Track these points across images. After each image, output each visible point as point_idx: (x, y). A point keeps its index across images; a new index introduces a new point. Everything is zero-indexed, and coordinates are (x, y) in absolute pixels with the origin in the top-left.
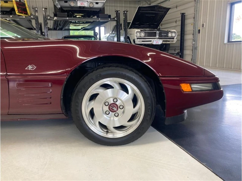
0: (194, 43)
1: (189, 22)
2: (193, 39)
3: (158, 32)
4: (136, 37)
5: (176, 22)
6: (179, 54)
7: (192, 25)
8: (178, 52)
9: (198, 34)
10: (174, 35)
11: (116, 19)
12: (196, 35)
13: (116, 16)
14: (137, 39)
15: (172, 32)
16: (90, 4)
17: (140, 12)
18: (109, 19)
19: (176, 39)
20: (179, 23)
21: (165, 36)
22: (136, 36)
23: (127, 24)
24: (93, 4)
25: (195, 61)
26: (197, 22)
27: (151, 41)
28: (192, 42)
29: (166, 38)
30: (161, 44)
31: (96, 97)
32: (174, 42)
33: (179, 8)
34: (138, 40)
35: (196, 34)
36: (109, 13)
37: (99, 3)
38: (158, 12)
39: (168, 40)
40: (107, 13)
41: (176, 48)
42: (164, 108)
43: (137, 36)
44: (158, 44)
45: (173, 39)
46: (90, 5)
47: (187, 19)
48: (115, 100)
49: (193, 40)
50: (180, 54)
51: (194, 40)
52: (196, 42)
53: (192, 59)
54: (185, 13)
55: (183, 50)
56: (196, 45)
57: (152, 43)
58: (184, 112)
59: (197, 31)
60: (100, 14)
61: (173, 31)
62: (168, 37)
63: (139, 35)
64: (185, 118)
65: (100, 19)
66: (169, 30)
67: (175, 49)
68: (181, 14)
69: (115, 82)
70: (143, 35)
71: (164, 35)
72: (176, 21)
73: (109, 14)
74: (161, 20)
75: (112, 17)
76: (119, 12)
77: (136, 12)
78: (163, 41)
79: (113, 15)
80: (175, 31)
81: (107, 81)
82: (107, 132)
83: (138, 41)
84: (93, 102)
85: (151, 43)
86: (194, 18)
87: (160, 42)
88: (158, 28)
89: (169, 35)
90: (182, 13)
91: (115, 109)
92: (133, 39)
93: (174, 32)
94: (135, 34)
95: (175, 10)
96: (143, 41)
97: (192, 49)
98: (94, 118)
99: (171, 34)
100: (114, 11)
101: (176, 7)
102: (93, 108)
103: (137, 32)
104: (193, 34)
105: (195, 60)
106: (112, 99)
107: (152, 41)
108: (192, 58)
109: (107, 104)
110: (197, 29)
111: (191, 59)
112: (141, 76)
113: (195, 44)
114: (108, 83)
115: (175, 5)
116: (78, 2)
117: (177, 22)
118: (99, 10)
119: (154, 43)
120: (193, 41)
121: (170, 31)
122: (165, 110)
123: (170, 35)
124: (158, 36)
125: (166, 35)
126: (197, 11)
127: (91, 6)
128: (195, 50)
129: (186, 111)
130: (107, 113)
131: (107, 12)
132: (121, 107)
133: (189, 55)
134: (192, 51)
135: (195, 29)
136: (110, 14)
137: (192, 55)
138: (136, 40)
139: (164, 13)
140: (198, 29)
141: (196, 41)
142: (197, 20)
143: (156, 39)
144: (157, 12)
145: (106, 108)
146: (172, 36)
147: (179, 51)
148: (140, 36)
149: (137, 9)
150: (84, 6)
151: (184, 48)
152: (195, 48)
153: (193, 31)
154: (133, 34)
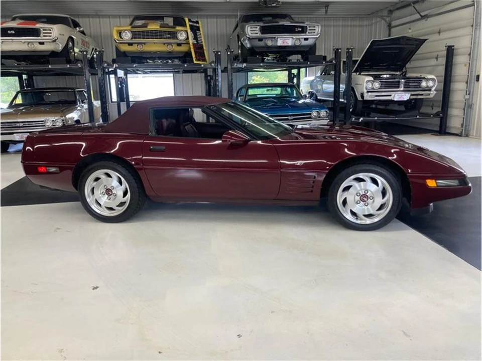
0: (467, 97)
1: (461, 61)
2: (467, 91)
3: (403, 80)
4: (366, 89)
5: (437, 58)
6: (438, 115)
7: (465, 65)
8: (438, 112)
9: (476, 82)
10: (431, 84)
11: (334, 61)
12: (473, 84)
13: (334, 57)
14: (368, 92)
15: (428, 80)
16: (296, 40)
17: (374, 47)
18: (324, 63)
19: (435, 90)
20: (443, 61)
21: (415, 86)
22: (366, 87)
23: (351, 62)
24: (299, 40)
25: (469, 128)
26: (475, 61)
27: (390, 95)
28: (464, 96)
29: (417, 89)
30: (408, 100)
31: (349, 189)
32: (431, 96)
33: (443, 35)
34: (370, 94)
35: (473, 81)
36: (323, 52)
37: (309, 39)
38: (405, 46)
39: (421, 93)
40: (320, 54)
41: (435, 104)
42: (409, 201)
43: (368, 87)
44: (402, 100)
45: (430, 90)
46: (296, 42)
47: (456, 55)
48: (366, 192)
49: (465, 92)
50: (441, 115)
51: (468, 93)
52: (471, 97)
53: (462, 125)
54: (453, 46)
55: (448, 108)
56: (471, 100)
57: (393, 99)
58: (429, 205)
59: (474, 77)
60: (310, 56)
61: (430, 77)
62: (420, 87)
63: (370, 86)
64: (430, 211)
65: (309, 63)
66: (423, 76)
67: (433, 105)
68: (446, 47)
69: (367, 176)
70: (377, 85)
71: (414, 84)
72: (438, 56)
73: (323, 55)
74: (410, 57)
75: (328, 59)
76: (340, 51)
77: (368, 49)
78: (412, 95)
79: (330, 56)
80: (433, 77)
81: (361, 175)
82: (357, 219)
83: (368, 97)
84: (346, 193)
85: (390, 99)
86: (470, 55)
87: (406, 97)
88: (403, 71)
89: (422, 84)
90: (448, 46)
91: (365, 199)
92: (360, 92)
93: (433, 80)
94: (365, 84)
95: (436, 37)
96: (377, 96)
97: (464, 107)
98: (346, 206)
99: (427, 84)
100: (332, 49)
101: (439, 33)
102: (346, 198)
103: (368, 81)
104: (467, 83)
105: (467, 127)
106: (363, 191)
107: (392, 96)
108: (462, 123)
109: (358, 195)
110: (474, 72)
111: (460, 124)
112: (391, 173)
113: (469, 99)
114: (361, 177)
115: (437, 28)
116: (279, 39)
117: (439, 59)
118: (308, 49)
119: (396, 99)
120: (466, 94)
121: (424, 78)
122: (411, 203)
123: (424, 84)
124: (402, 86)
125: (417, 84)
126: (475, 43)
127: (298, 43)
128: (470, 110)
129: (431, 204)
130: (358, 202)
131: (320, 52)
132: (371, 198)
133: (458, 116)
134: (463, 111)
135: (471, 74)
136: (326, 55)
137: (464, 118)
138: (365, 95)
139: (414, 46)
140: (477, 74)
141: (471, 94)
142: (475, 58)
143: (399, 92)
144: (402, 46)
145: (358, 198)
146: (427, 87)
147: (440, 109)
148: (373, 88)
149: (369, 44)
150: (286, 45)
151: (449, 105)
152: (469, 107)
153: (467, 76)
154: (361, 85)
